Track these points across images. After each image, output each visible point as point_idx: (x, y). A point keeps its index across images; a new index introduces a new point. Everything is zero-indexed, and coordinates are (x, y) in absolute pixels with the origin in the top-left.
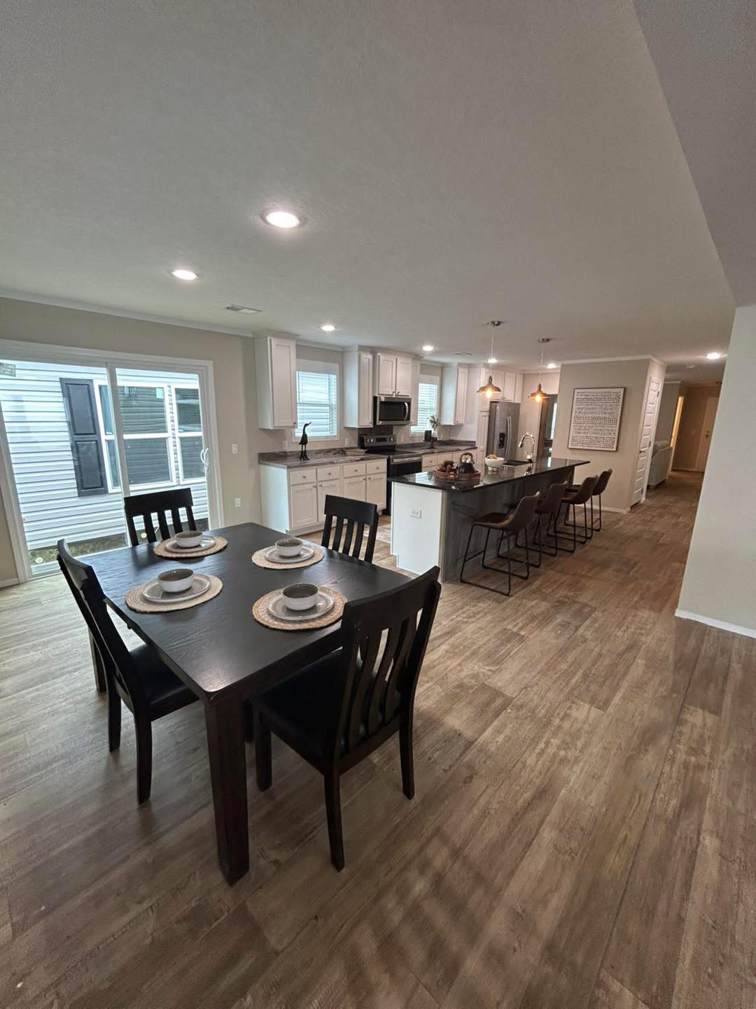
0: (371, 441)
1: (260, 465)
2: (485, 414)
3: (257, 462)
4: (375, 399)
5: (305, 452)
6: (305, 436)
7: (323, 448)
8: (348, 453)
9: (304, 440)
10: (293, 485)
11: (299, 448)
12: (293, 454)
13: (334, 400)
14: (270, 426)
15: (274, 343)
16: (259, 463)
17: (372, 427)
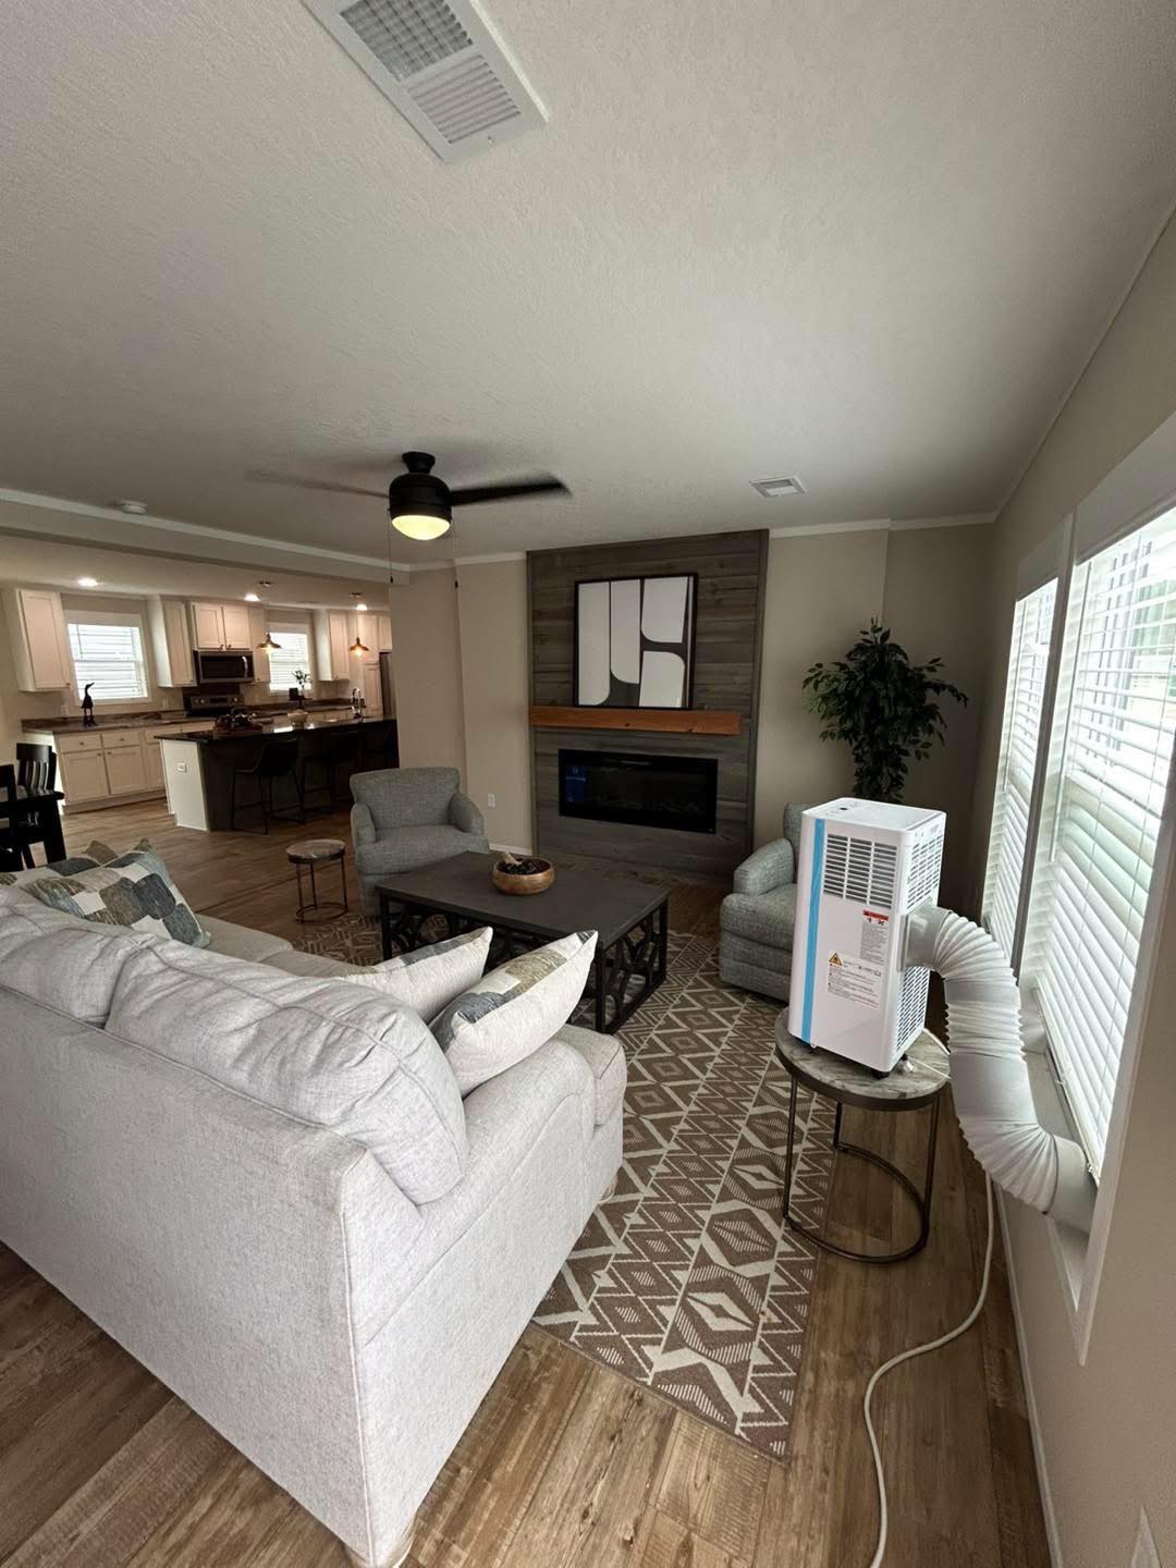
0: (201, 702)
1: (27, 734)
2: (374, 667)
3: (20, 730)
4: (195, 654)
5: (92, 717)
6: (88, 698)
7: (127, 712)
8: (163, 716)
9: (88, 702)
10: (65, 753)
11: (81, 713)
12: (74, 720)
13: (140, 657)
14: (31, 689)
15: (26, 594)
16: (24, 731)
17: (196, 685)
